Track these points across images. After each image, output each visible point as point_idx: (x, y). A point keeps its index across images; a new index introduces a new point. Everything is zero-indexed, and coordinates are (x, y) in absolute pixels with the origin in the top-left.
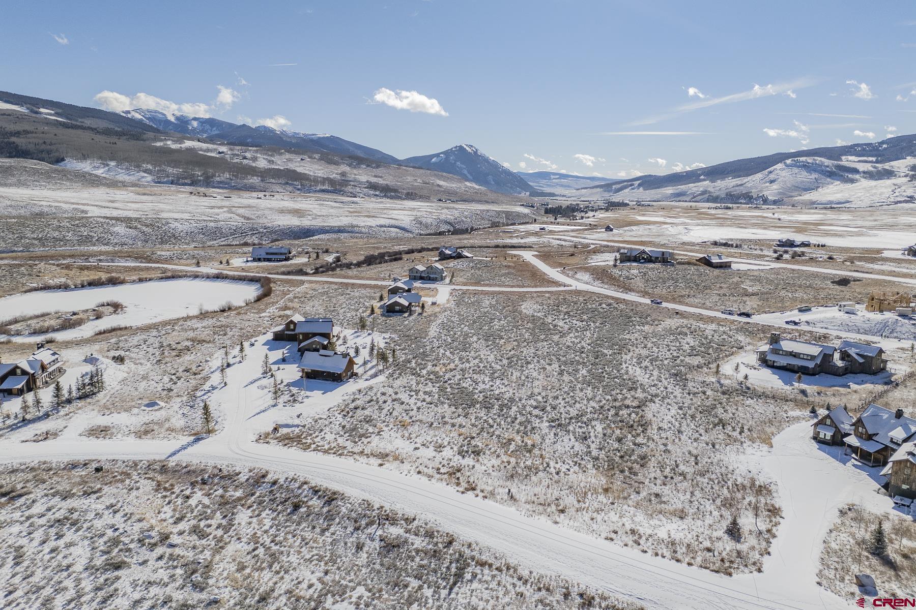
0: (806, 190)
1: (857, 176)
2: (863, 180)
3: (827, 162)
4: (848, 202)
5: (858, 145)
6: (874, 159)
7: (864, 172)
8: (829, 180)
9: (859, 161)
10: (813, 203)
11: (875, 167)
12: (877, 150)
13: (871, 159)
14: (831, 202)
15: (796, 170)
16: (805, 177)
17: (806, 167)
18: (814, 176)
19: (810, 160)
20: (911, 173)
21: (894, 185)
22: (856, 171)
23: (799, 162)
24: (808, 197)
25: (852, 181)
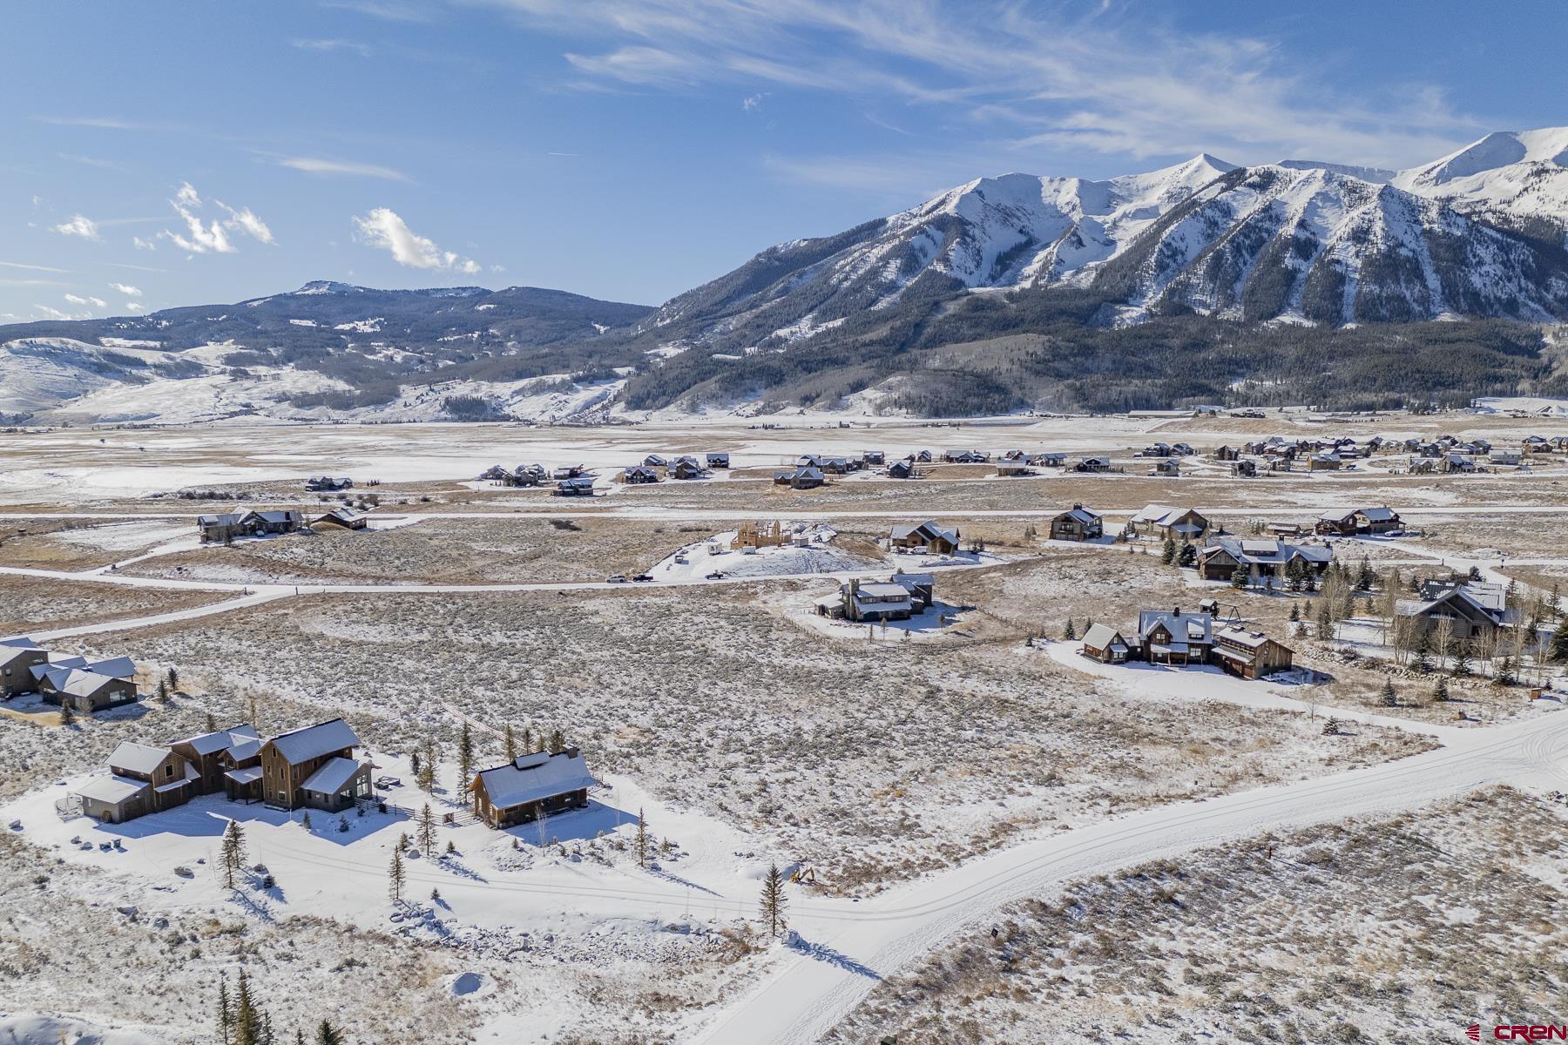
0: (65, 396)
1: (146, 373)
2: (157, 378)
3: (87, 348)
4: (154, 416)
5: (120, 319)
6: (158, 344)
7: (155, 366)
8: (99, 378)
9: (134, 347)
10: (94, 419)
11: (169, 358)
12: (155, 328)
13: (152, 344)
14: (125, 417)
15: (36, 362)
16: (53, 373)
17: (50, 354)
18: (71, 371)
19: (55, 342)
20: (229, 368)
21: (215, 387)
22: (141, 364)
23: (37, 346)
24: (74, 408)
25: (141, 381)
